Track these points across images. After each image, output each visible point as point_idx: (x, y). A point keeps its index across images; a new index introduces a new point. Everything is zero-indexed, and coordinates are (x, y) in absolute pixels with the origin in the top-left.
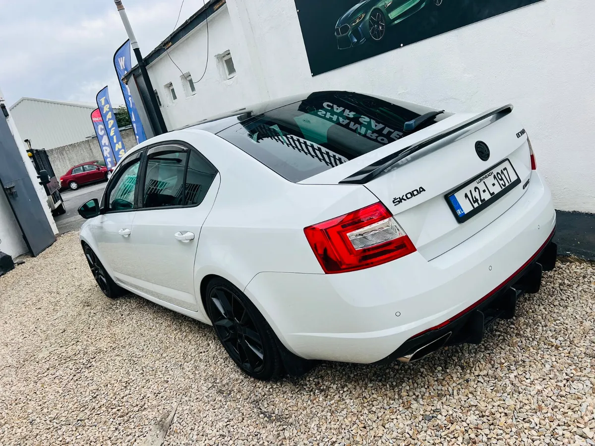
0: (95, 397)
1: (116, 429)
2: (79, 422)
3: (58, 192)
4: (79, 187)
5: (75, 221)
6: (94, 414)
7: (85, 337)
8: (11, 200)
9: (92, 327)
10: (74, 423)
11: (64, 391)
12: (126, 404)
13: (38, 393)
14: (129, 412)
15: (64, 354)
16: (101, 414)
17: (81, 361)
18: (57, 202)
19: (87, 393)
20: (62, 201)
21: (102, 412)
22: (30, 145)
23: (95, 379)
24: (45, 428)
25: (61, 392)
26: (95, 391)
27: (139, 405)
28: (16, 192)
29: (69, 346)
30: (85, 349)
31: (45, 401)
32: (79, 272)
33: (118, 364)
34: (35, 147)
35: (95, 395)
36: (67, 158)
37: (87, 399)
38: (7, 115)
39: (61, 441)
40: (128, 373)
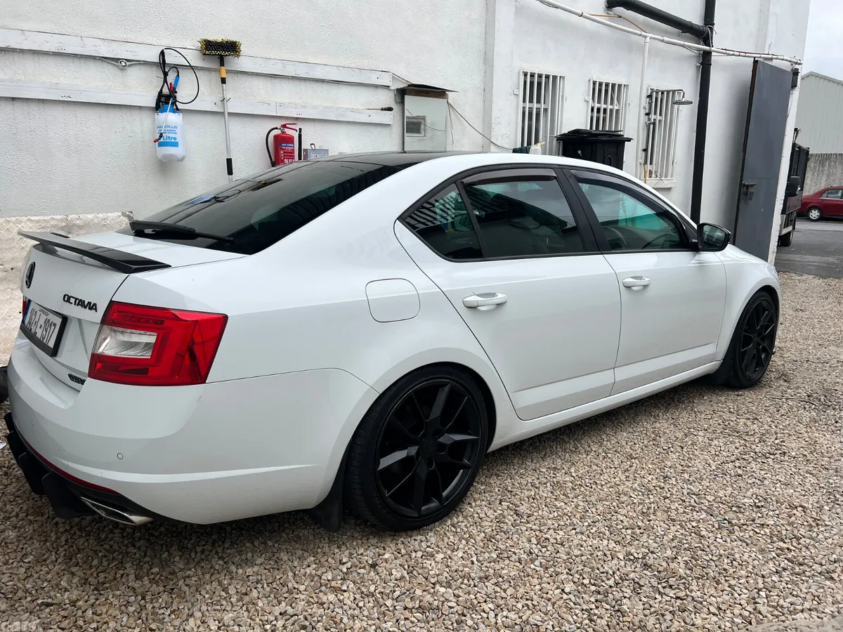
0: (758, 507)
1: (777, 572)
2: (725, 521)
3: (795, 214)
4: (821, 219)
5: (800, 261)
6: (750, 528)
7: (769, 420)
8: (742, 201)
9: (782, 411)
10: (718, 519)
11: (718, 468)
12: (804, 549)
13: (685, 450)
14: (806, 564)
15: (732, 424)
16: (761, 535)
17: (754, 447)
18: (787, 226)
19: (749, 494)
20: (794, 228)
21: (762, 532)
22: (796, 137)
23: (766, 482)
24: (679, 496)
25: (714, 467)
26: (761, 499)
27: (824, 567)
28: (753, 193)
29: (742, 417)
30: (763, 435)
31: (690, 465)
32: (785, 331)
33: (808, 485)
34: (799, 142)
35: (759, 504)
36: (826, 172)
37: (746, 500)
38: (794, 86)
39: (693, 527)
40: (821, 508)
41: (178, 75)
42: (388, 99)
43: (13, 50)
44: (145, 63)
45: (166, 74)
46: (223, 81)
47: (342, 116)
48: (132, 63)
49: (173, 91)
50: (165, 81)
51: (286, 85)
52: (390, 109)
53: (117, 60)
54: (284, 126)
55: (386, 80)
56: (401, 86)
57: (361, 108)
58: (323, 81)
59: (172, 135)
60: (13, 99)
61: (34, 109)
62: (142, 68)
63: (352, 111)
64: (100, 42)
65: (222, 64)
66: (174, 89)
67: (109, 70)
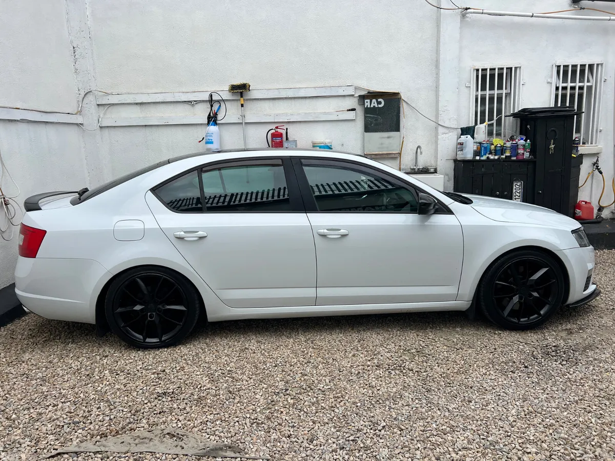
41: (220, 106)
42: (353, 103)
43: (145, 103)
44: (203, 101)
45: (212, 106)
46: (242, 106)
47: (317, 117)
48: (197, 102)
49: (216, 114)
50: (211, 109)
51: (281, 103)
52: (353, 110)
53: (190, 102)
54: (277, 128)
55: (351, 91)
56: (363, 93)
57: (333, 111)
58: (306, 98)
59: (211, 138)
60: (146, 126)
61: (154, 129)
62: (202, 103)
63: (325, 113)
64: (181, 94)
65: (242, 97)
66: (216, 113)
67: (187, 107)
